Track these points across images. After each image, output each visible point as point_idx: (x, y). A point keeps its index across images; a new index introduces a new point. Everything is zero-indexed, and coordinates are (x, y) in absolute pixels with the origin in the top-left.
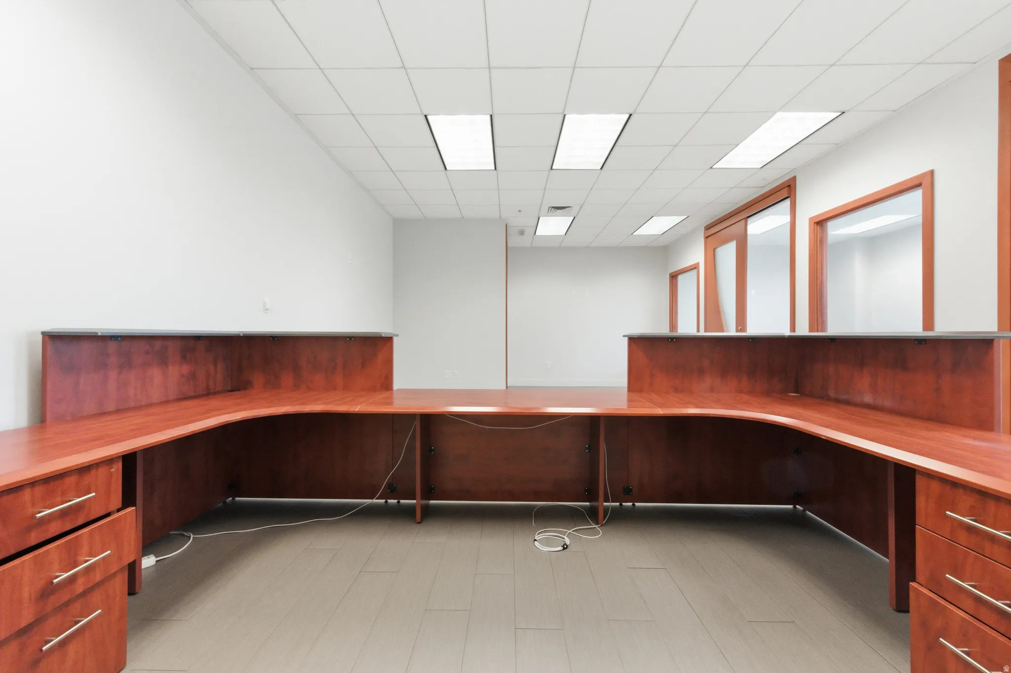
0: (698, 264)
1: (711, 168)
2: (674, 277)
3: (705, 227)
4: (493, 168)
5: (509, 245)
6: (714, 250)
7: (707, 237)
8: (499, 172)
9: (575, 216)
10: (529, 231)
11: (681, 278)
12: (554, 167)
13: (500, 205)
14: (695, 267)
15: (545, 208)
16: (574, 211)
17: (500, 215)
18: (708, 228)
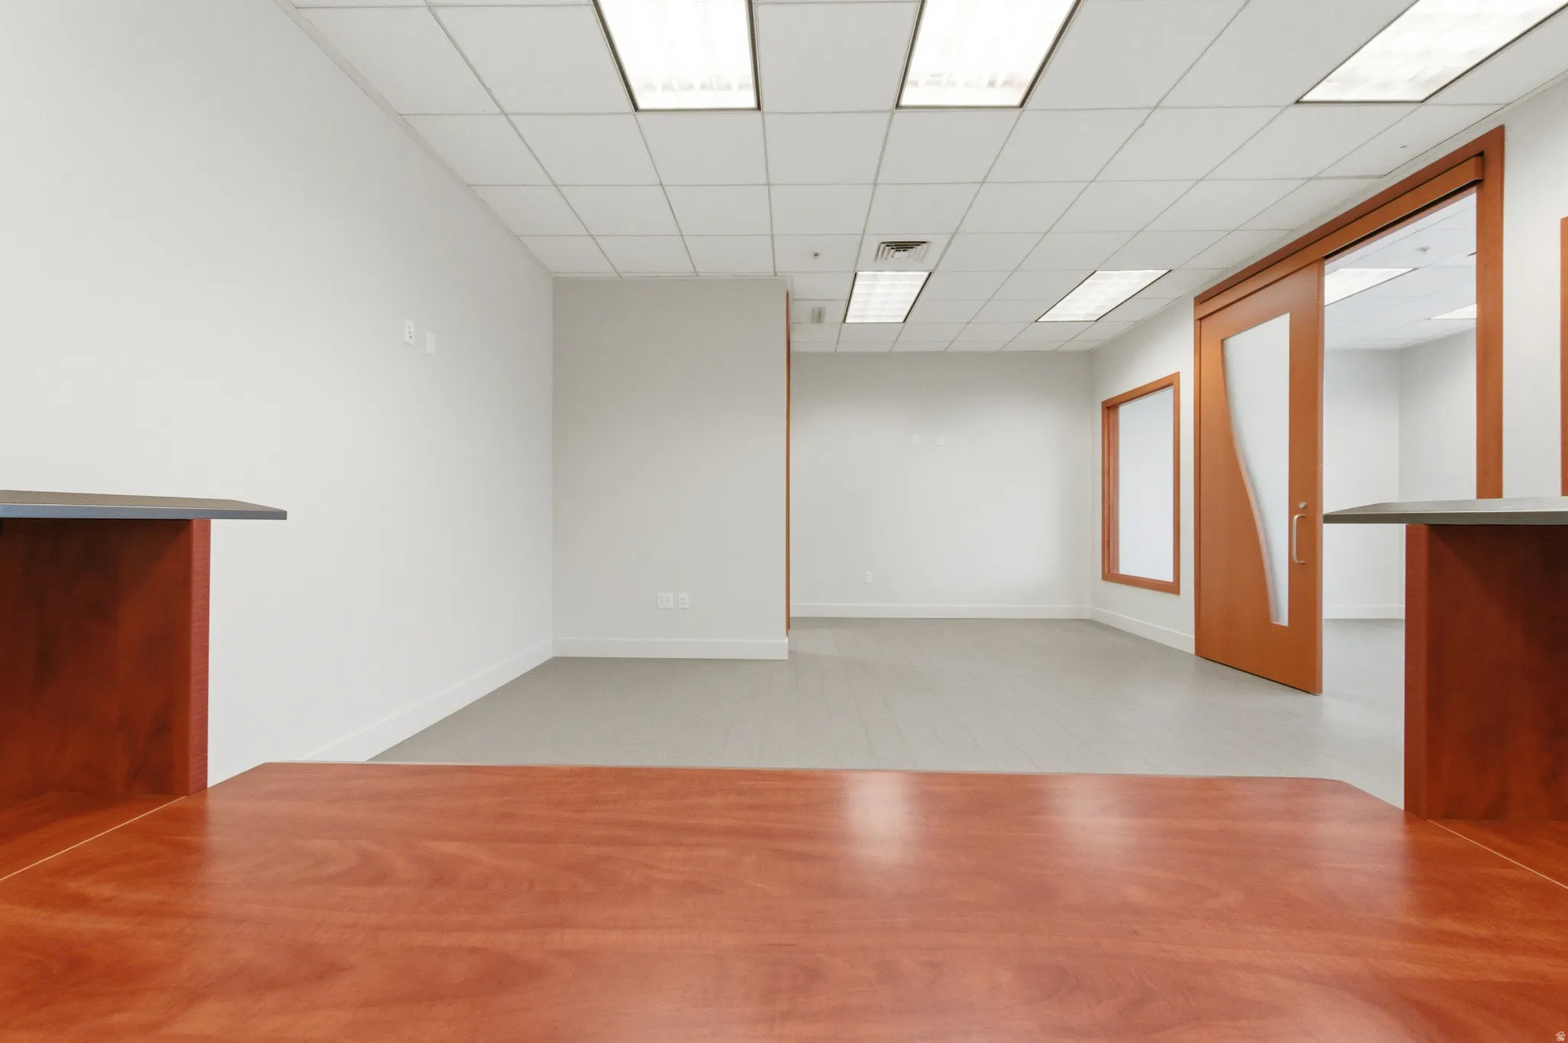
0: (1177, 375)
1: (1298, 102)
2: (1111, 408)
3: (1196, 298)
4: (753, 104)
5: (794, 348)
6: (1222, 341)
7: (1201, 319)
8: (767, 117)
9: (931, 268)
10: (833, 313)
11: (1124, 410)
12: (904, 102)
13: (772, 236)
14: (1170, 383)
15: (872, 244)
16: (932, 254)
17: (775, 268)
18: (1201, 300)
